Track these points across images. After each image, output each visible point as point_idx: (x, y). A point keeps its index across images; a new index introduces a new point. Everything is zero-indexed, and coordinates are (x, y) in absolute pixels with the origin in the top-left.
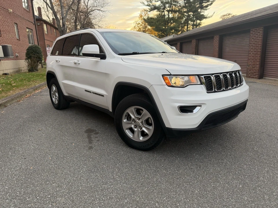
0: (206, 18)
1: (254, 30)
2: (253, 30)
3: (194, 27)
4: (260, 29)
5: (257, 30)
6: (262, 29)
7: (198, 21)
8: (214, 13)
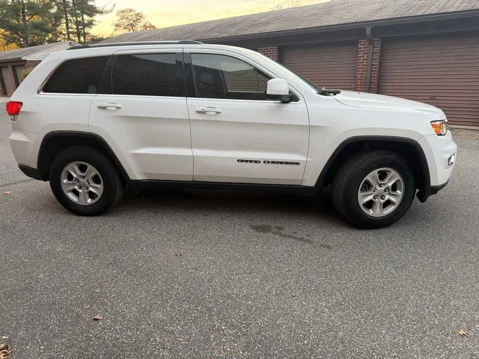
0: (101, 12)
1: (264, 49)
2: (262, 50)
3: (79, 27)
4: (273, 49)
5: (268, 49)
6: (275, 49)
7: (86, 17)
8: (115, 5)
